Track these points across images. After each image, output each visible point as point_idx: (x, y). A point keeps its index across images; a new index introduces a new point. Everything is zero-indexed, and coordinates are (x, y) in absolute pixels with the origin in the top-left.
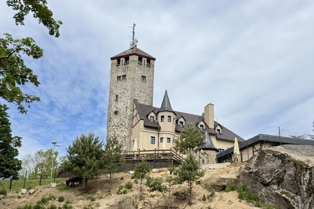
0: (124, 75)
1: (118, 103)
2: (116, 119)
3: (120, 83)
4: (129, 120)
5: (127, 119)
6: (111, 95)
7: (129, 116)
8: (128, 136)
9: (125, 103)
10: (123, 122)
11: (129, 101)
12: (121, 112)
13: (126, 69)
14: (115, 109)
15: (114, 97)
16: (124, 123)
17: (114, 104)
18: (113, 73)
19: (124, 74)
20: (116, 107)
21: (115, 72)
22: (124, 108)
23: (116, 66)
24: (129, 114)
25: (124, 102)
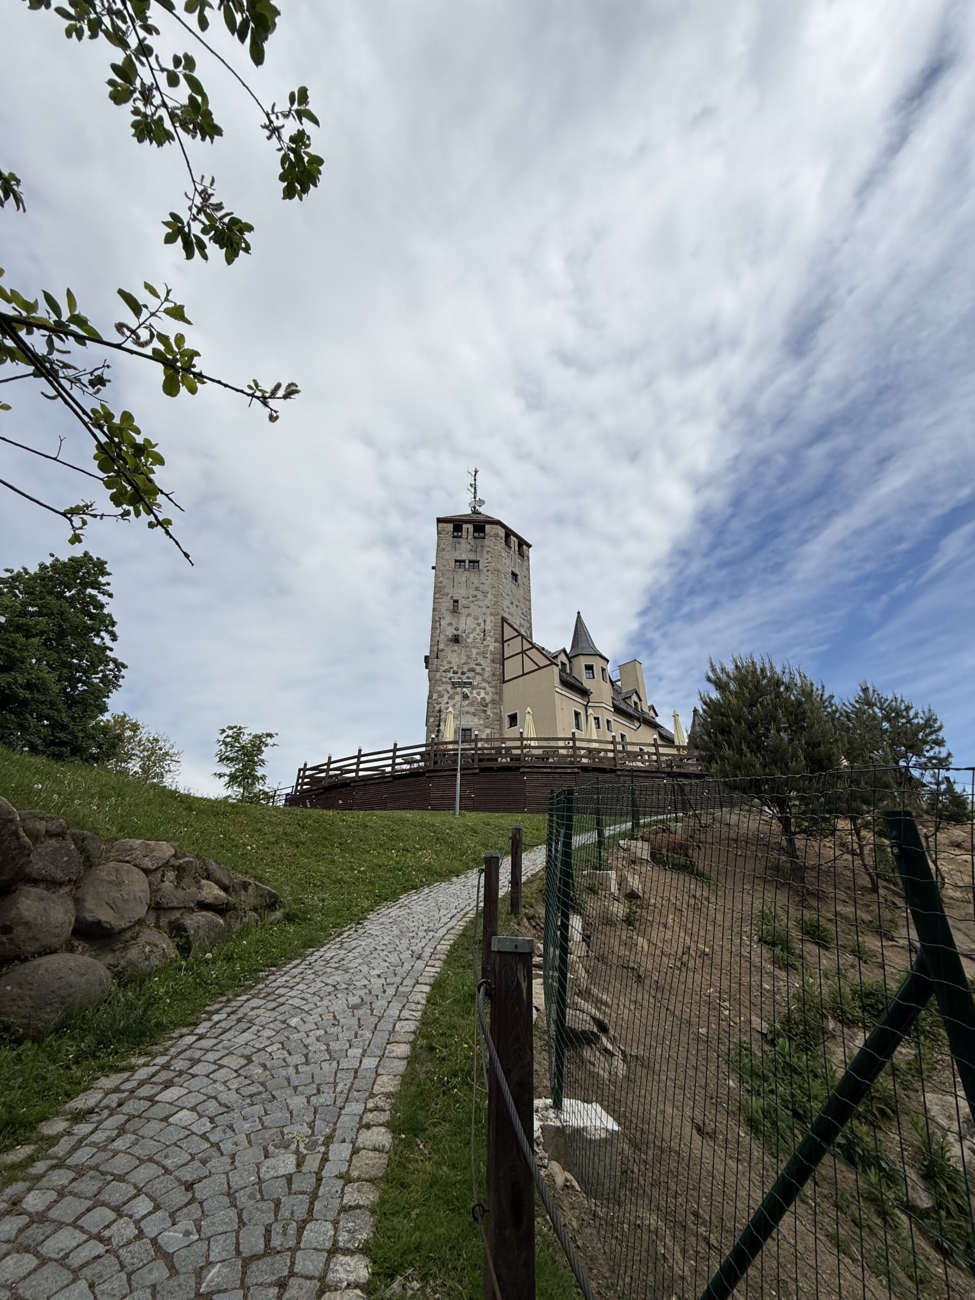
0: (474, 559)
1: (459, 618)
2: (455, 655)
3: (462, 576)
4: (493, 661)
5: (488, 660)
6: (438, 596)
7: (492, 653)
8: (493, 702)
9: (480, 621)
10: (477, 665)
11: (489, 619)
12: (469, 640)
13: (479, 548)
14: (450, 632)
15: (447, 604)
16: (478, 669)
17: (448, 618)
18: (444, 550)
19: (472, 557)
20: (454, 626)
21: (449, 549)
22: (478, 631)
23: (451, 539)
24: (491, 648)
25: (477, 619)
